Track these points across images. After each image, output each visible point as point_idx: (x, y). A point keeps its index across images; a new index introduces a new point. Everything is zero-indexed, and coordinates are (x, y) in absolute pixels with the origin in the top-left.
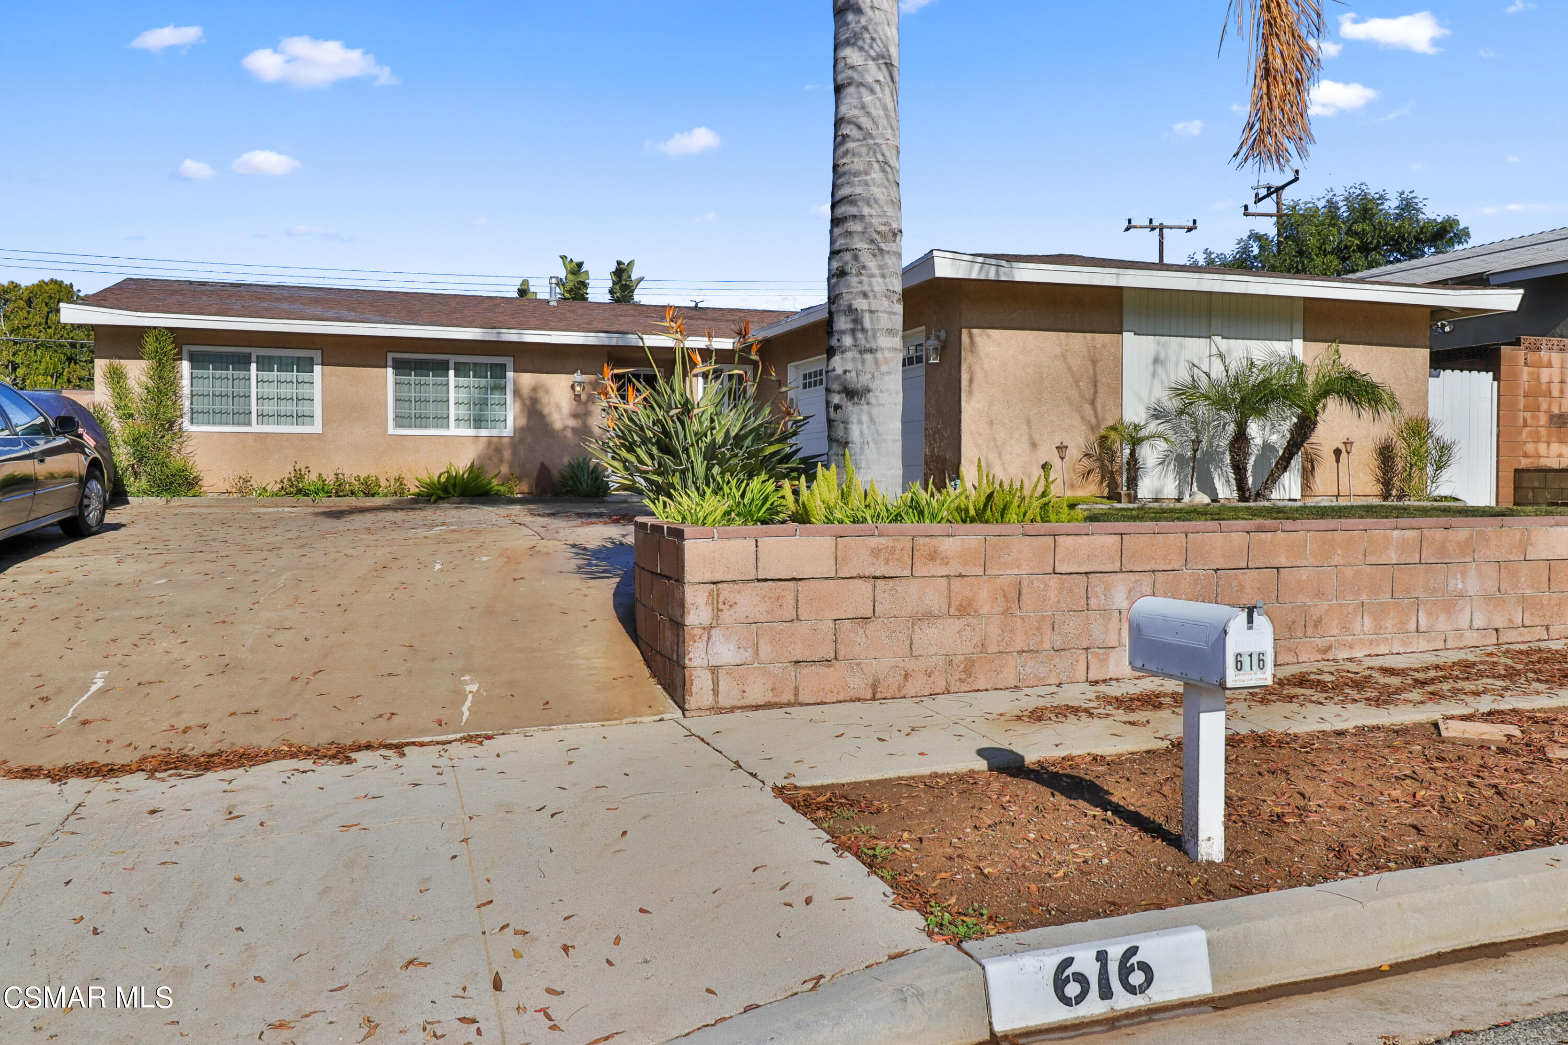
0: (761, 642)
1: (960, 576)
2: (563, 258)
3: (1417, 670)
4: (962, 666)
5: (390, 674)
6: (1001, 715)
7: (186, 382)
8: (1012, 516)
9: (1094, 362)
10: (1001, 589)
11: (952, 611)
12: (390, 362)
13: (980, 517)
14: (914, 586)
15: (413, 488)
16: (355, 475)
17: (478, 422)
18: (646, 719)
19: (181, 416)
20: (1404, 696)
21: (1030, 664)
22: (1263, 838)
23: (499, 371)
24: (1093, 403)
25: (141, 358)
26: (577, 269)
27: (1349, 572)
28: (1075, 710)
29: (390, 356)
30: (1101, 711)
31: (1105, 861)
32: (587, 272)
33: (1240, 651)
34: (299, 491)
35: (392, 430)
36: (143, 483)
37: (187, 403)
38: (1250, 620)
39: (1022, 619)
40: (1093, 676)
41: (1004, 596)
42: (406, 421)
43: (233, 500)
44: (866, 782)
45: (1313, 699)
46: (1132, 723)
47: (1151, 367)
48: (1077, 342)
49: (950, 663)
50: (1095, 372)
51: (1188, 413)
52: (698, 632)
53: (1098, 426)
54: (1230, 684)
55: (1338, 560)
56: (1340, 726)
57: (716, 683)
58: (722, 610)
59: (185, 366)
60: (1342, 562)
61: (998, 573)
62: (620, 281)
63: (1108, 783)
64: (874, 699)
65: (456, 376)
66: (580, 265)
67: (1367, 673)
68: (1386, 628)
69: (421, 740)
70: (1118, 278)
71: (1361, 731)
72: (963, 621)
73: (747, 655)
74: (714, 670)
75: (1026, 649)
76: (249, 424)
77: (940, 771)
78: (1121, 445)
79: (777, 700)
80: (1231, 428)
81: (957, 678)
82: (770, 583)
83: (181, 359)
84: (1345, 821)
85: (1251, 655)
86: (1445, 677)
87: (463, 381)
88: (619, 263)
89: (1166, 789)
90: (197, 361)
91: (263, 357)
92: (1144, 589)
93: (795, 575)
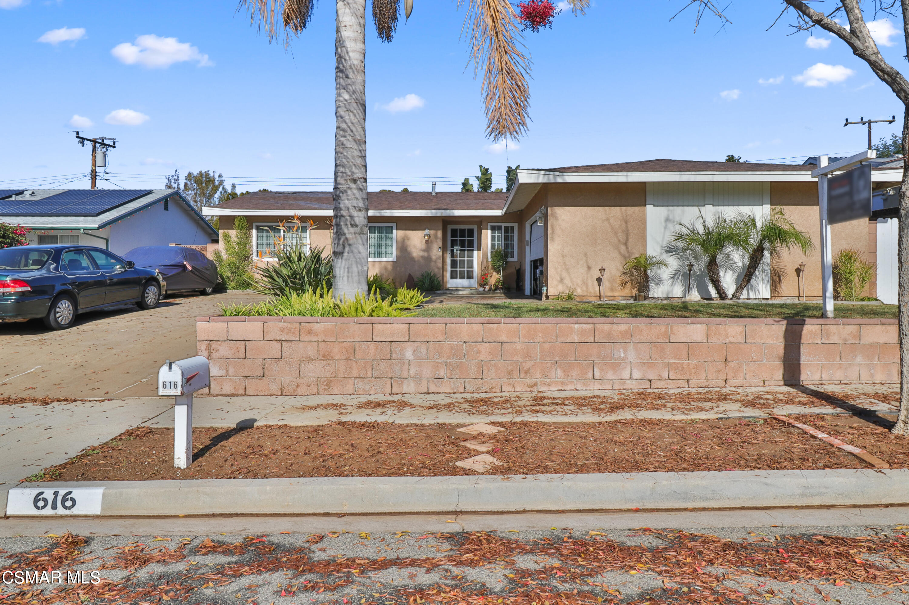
0: (230, 367)
1: (324, 341)
2: (481, 166)
4: (326, 383)
7: (254, 239)
10: (345, 348)
11: (320, 357)
14: (301, 345)
17: (380, 255)
19: (252, 254)
21: (360, 384)
23: (389, 230)
32: (491, 173)
33: (165, 380)
38: (170, 368)
39: (356, 362)
40: (395, 392)
41: (347, 351)
47: (664, 224)
48: (616, 211)
49: (319, 381)
50: (627, 227)
53: (629, 257)
55: (539, 339)
58: (212, 353)
59: (254, 232)
61: (343, 340)
62: (511, 175)
64: (281, 395)
65: (370, 233)
66: (488, 170)
68: (572, 376)
69: (89, 399)
72: (326, 362)
73: (223, 373)
75: (358, 376)
79: (236, 393)
81: (323, 388)
82: (233, 342)
83: (252, 229)
85: (170, 382)
87: (373, 235)
88: (509, 167)
90: (261, 229)
91: (285, 227)
92: (422, 350)
93: (245, 338)
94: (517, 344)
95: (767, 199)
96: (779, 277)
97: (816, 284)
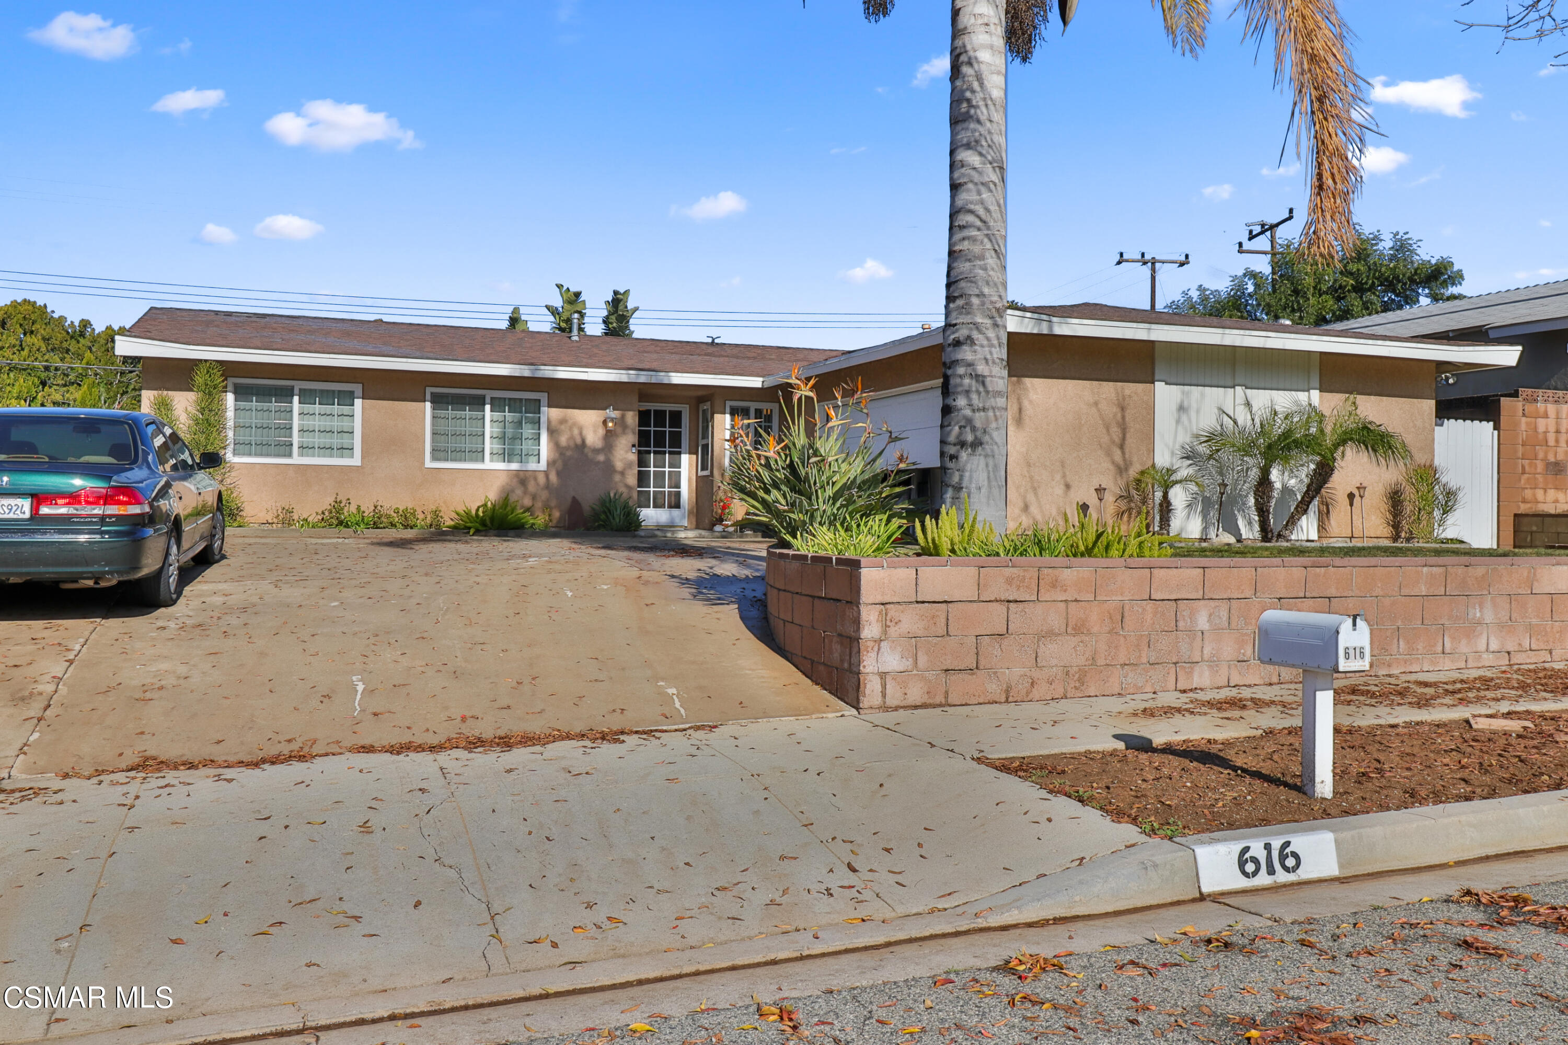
0: (919, 654)
1: (1076, 601)
2: (559, 286)
3: (1446, 683)
4: (1077, 676)
6: (1120, 713)
7: (230, 414)
8: (1114, 552)
9: (1124, 409)
10: (1108, 612)
11: (1069, 630)
12: (428, 396)
13: (1089, 552)
14: (1039, 609)
15: (448, 521)
16: (394, 507)
17: (507, 455)
18: (830, 715)
19: (224, 448)
20: (1439, 701)
21: (1131, 675)
22: (1356, 785)
23: (535, 407)
24: (1121, 446)
25: (192, 390)
26: (574, 299)
27: (1387, 601)
28: (1179, 710)
29: (429, 390)
30: (1198, 710)
31: (1249, 798)
32: (584, 302)
33: (1348, 645)
34: (341, 523)
35: (429, 463)
37: (230, 434)
38: (1354, 624)
39: (1125, 637)
40: (1181, 686)
41: (1111, 618)
42: (442, 454)
43: (277, 530)
45: (1367, 703)
46: (1228, 719)
47: (1176, 415)
48: (1109, 390)
49: (1067, 673)
50: (1124, 418)
51: (1214, 459)
52: (870, 644)
53: (1128, 470)
54: (1341, 669)
55: (1378, 591)
56: (1393, 721)
57: (884, 686)
58: (889, 627)
59: (230, 398)
60: (1381, 593)
61: (1105, 598)
62: (616, 311)
63: (1230, 754)
64: (1007, 701)
65: (492, 411)
66: (578, 295)
67: (1407, 685)
68: (1417, 649)
70: (1149, 333)
71: (1408, 724)
72: (1077, 639)
73: (908, 664)
74: (883, 675)
75: (1127, 662)
76: (290, 455)
77: (1092, 750)
78: (1153, 487)
79: (931, 701)
80: (1254, 474)
81: (1073, 686)
82: (927, 605)
83: (226, 392)
84: (1413, 776)
85: (1355, 649)
86: (1469, 688)
87: (498, 415)
88: (616, 293)
89: (1275, 757)
90: (241, 393)
91: (305, 390)
92: (1222, 613)
93: (946, 598)
94: (1349, 600)
95: (1316, 381)
96: (1328, 506)
97: (1373, 518)
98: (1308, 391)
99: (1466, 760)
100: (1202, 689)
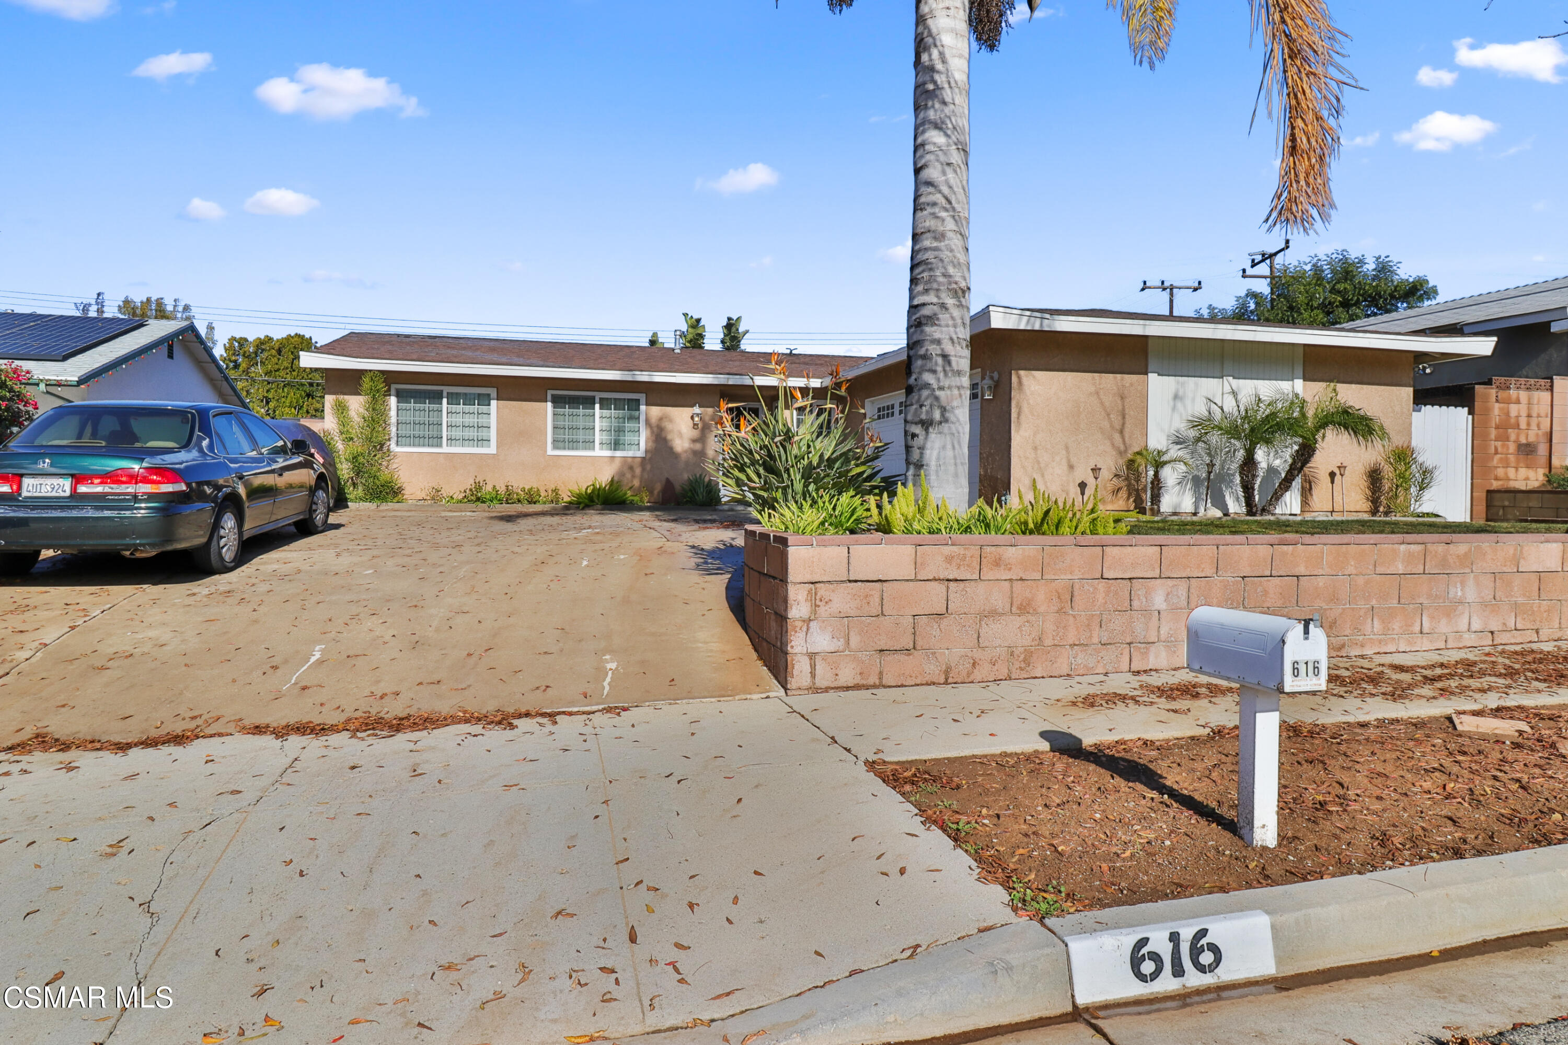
0: (852, 634)
1: (1021, 579)
2: (685, 315)
3: (1423, 667)
4: (1022, 657)
5: (546, 653)
6: (1058, 700)
7: (393, 413)
8: (1065, 529)
9: (1123, 398)
10: (1057, 591)
11: (1014, 609)
12: (549, 397)
13: (1038, 529)
14: (981, 587)
15: (566, 498)
16: (521, 487)
17: (616, 445)
18: (755, 696)
19: (389, 440)
20: (1417, 691)
21: (1081, 655)
22: (1310, 825)
23: (634, 405)
24: (1121, 432)
25: (360, 394)
26: (696, 323)
27: (1361, 580)
28: (1124, 698)
29: (550, 393)
30: (1145, 699)
31: (1168, 843)
32: (704, 326)
33: (1297, 659)
34: (478, 499)
35: (550, 452)
36: (360, 491)
37: (393, 429)
38: (1306, 631)
39: (1074, 617)
40: (1135, 667)
41: (1059, 597)
42: (561, 444)
43: (428, 505)
44: (945, 759)
45: (1335, 692)
46: (1175, 711)
47: (1172, 403)
48: (1109, 381)
49: (1012, 654)
50: (1123, 406)
51: (1203, 441)
52: (799, 624)
53: (1126, 451)
54: (1287, 689)
55: (1351, 570)
56: (1363, 718)
57: (813, 667)
58: (819, 606)
59: (393, 400)
60: (1354, 572)
61: (1053, 577)
62: (730, 333)
63: (1161, 767)
64: (946, 683)
65: (601, 409)
66: (698, 321)
67: (1379, 669)
68: (1393, 629)
69: (570, 710)
71: (1381, 723)
72: (1023, 618)
73: (839, 644)
74: (812, 656)
75: (1077, 643)
76: (440, 445)
77: (1009, 751)
78: (1146, 467)
79: (865, 682)
80: (1241, 454)
81: (1017, 666)
82: (860, 584)
83: (390, 395)
85: (1306, 663)
86: (1450, 674)
87: (606, 412)
88: (729, 319)
89: (1214, 775)
90: (402, 396)
91: (452, 393)
92: (1180, 592)
93: (881, 577)
94: (1319, 579)
95: (1299, 370)
96: (1310, 483)
97: (1353, 494)
98: (1292, 380)
99: (1452, 785)
100: (1156, 670)
